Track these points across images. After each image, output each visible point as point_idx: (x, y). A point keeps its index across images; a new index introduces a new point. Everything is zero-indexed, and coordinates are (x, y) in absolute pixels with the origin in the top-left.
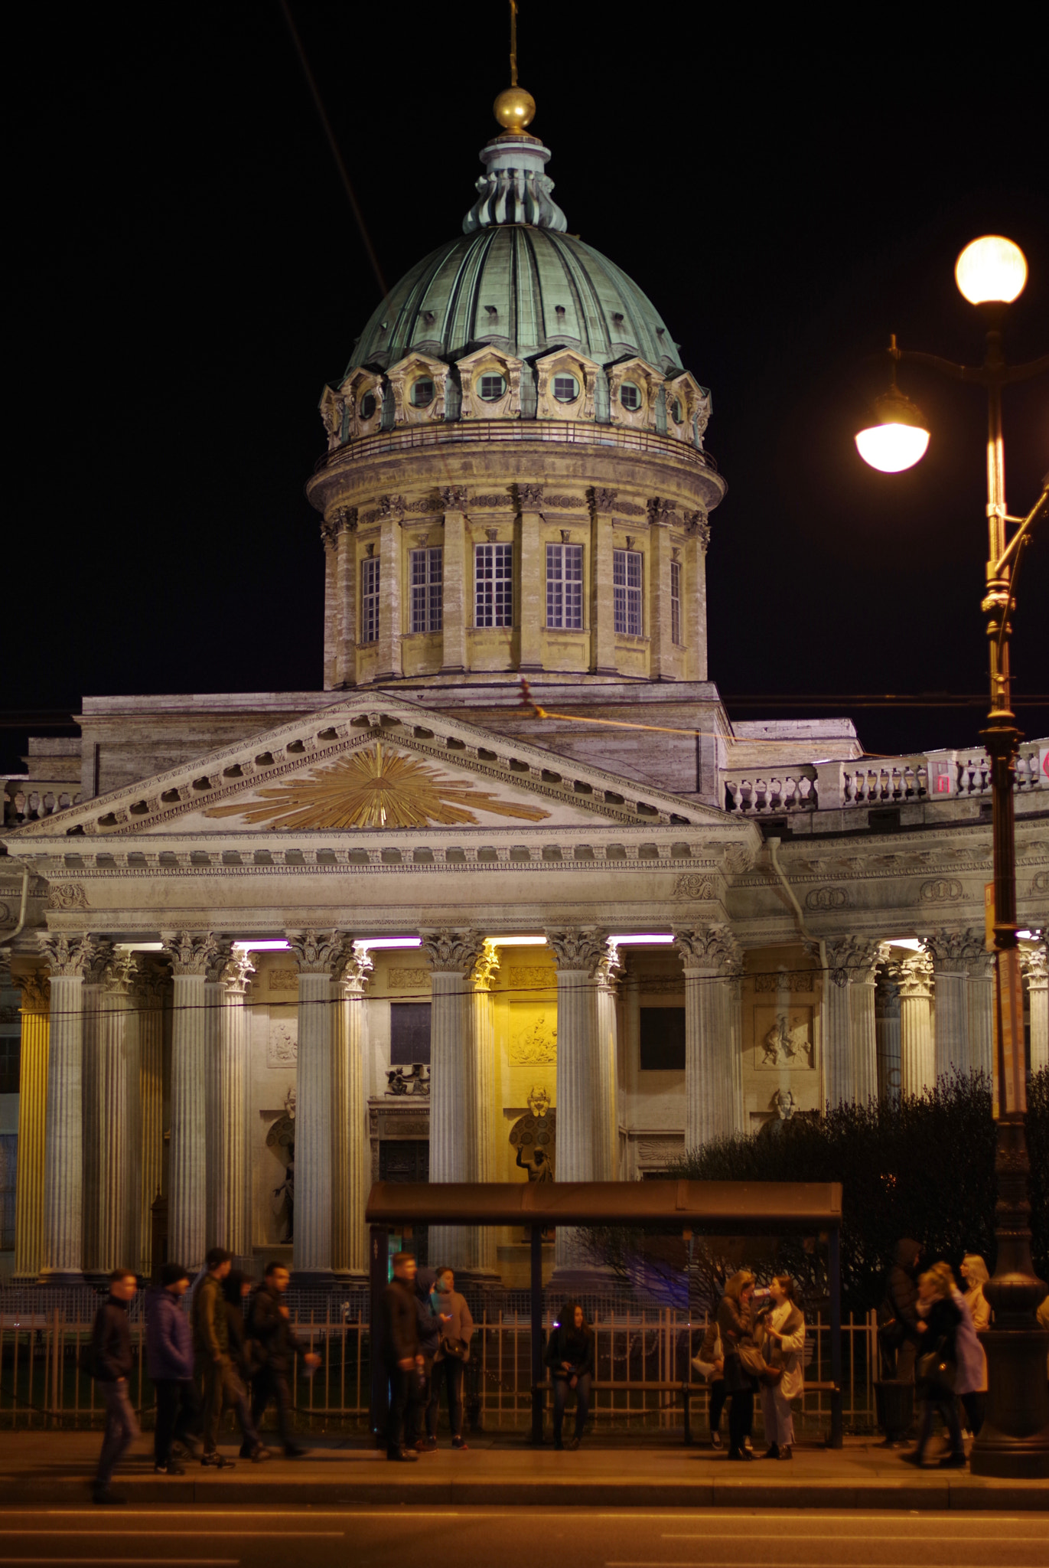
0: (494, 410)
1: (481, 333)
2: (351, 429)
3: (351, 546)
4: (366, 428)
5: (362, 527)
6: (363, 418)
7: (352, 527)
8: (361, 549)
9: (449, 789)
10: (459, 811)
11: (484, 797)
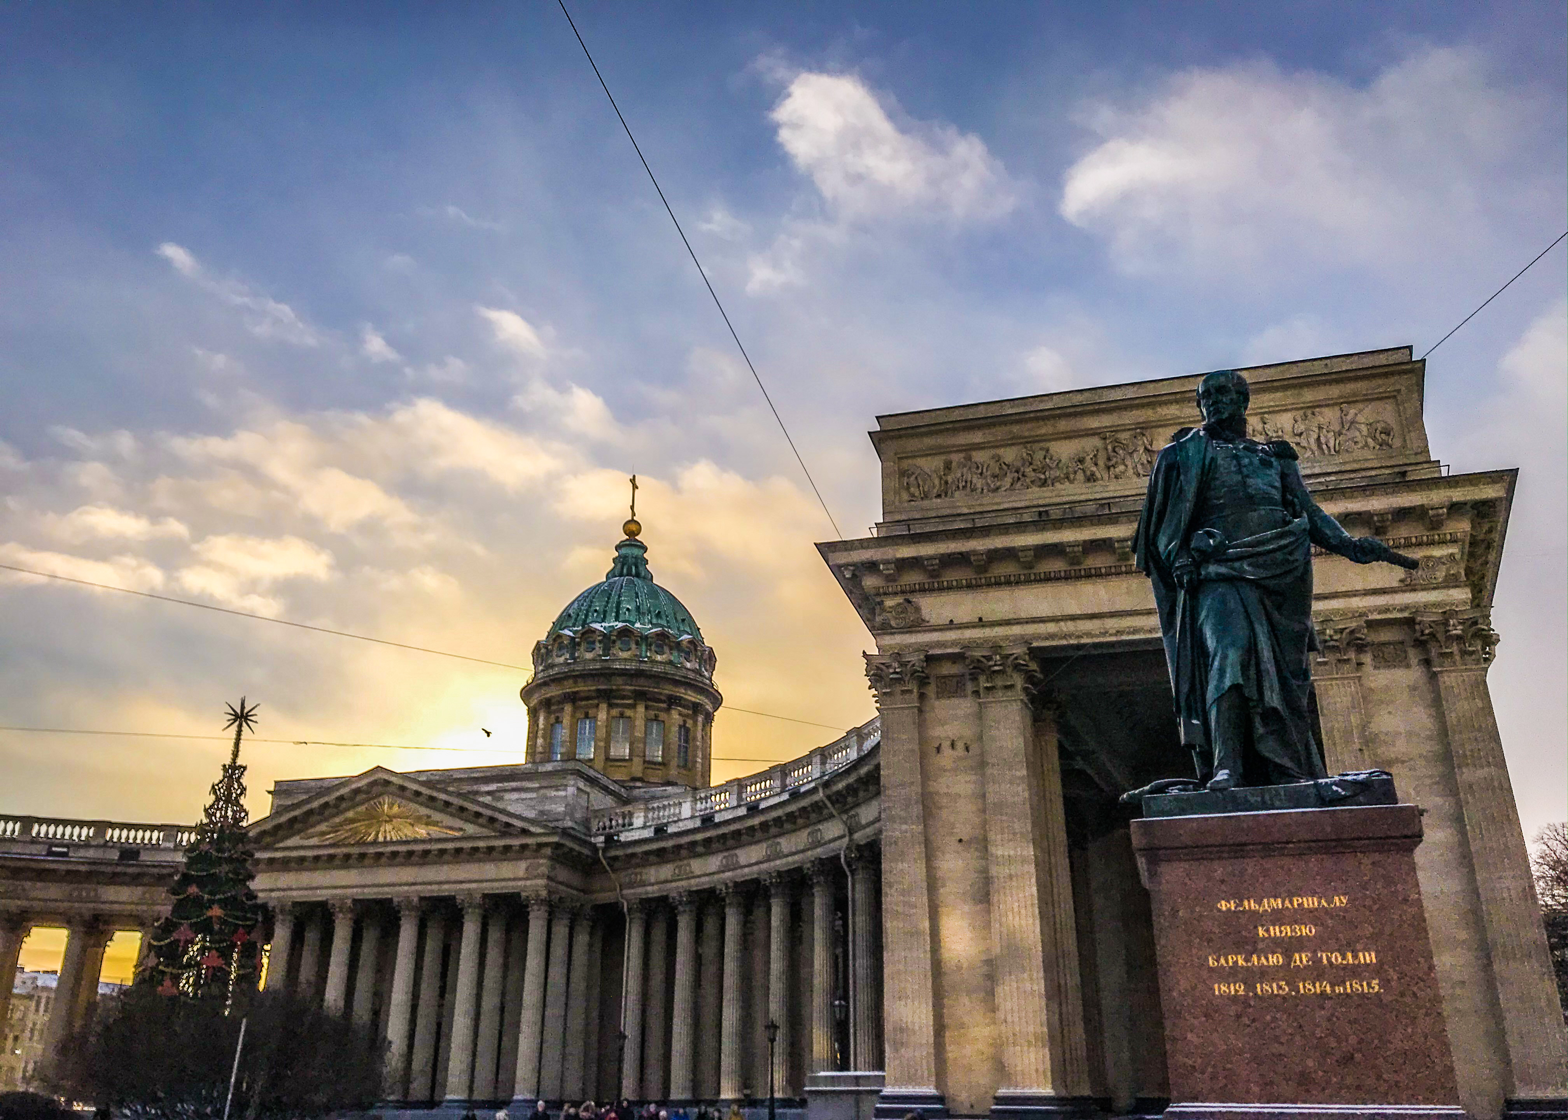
0: (589, 656)
9: (419, 820)
10: (422, 832)
11: (436, 824)
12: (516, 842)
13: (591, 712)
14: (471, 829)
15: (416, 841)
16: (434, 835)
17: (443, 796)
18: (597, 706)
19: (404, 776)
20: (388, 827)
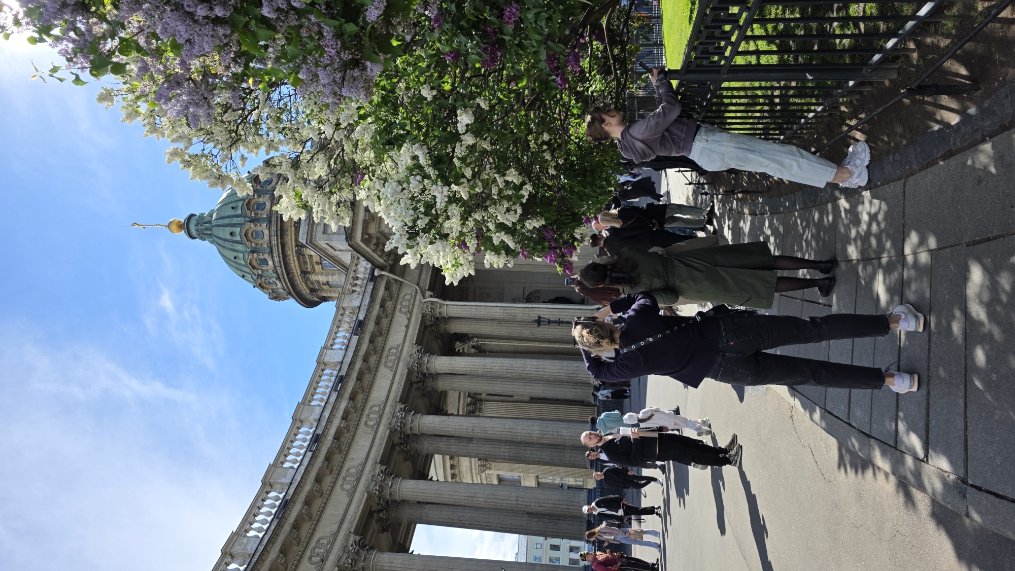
1: (239, 212)
2: (271, 271)
3: (318, 274)
4: (270, 263)
5: (309, 270)
6: (268, 265)
7: (309, 273)
8: (318, 268)
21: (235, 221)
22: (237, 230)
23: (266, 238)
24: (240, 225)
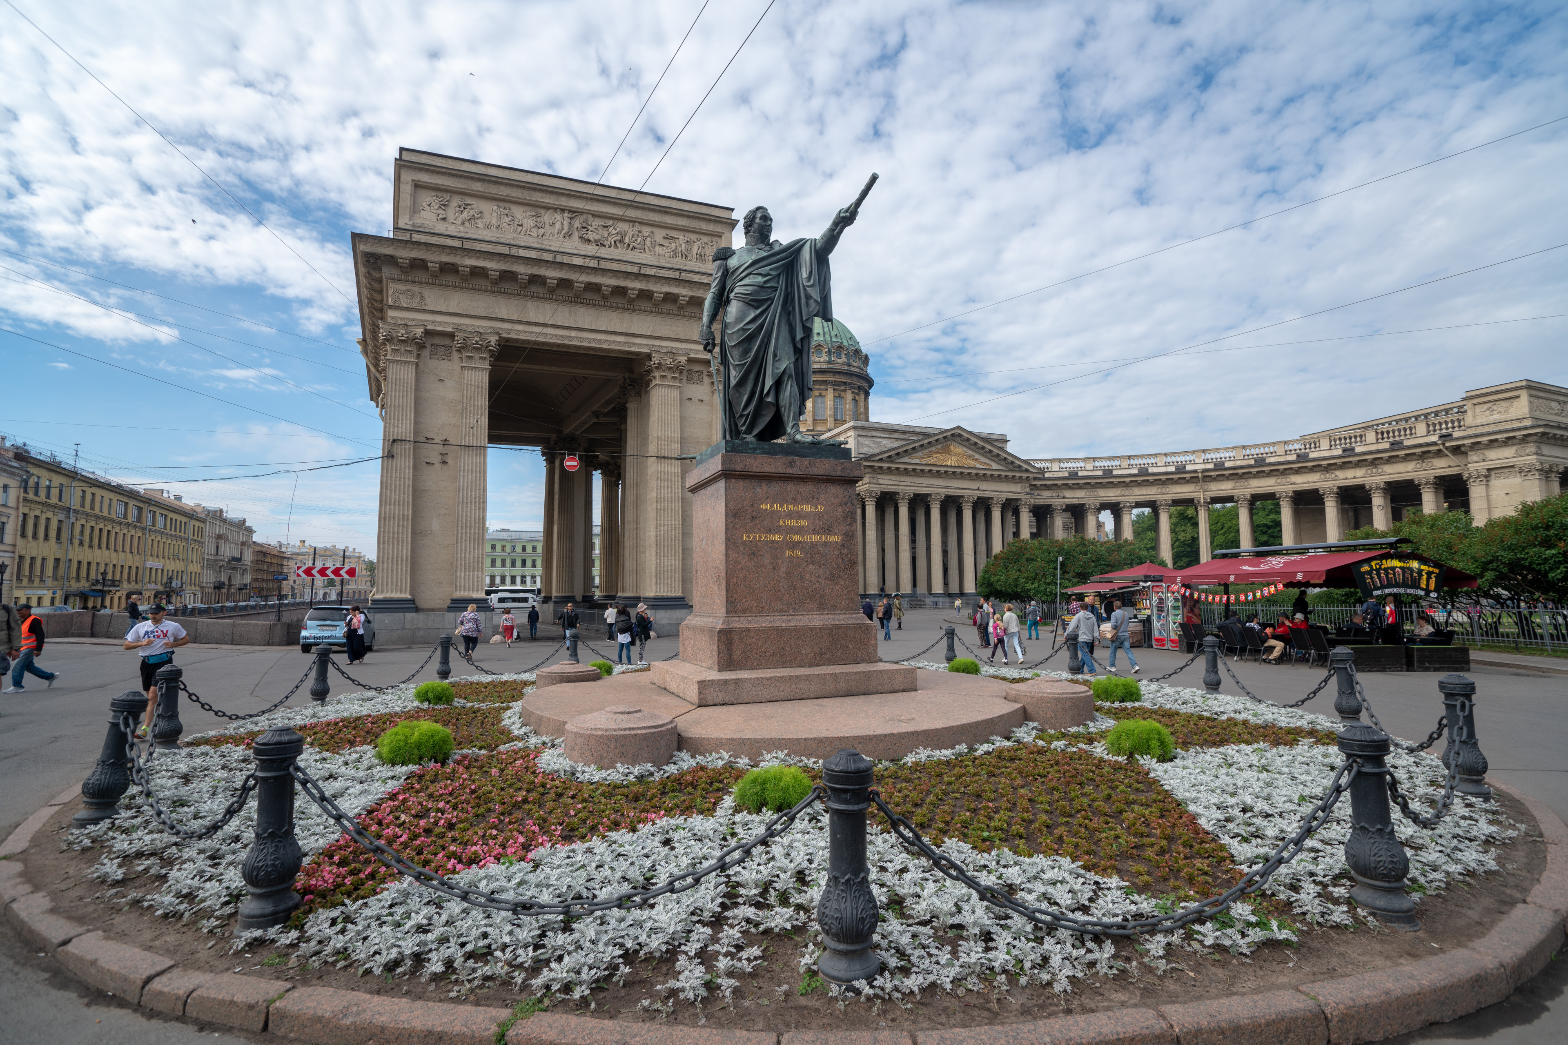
9: (969, 457)
10: (972, 463)
11: (977, 460)
12: (1025, 475)
13: (843, 394)
14: (995, 466)
15: (969, 468)
16: (978, 466)
17: (990, 447)
18: (845, 391)
19: (971, 433)
20: (954, 458)
21: (828, 336)
22: (822, 338)
23: (817, 359)
24: (825, 340)
